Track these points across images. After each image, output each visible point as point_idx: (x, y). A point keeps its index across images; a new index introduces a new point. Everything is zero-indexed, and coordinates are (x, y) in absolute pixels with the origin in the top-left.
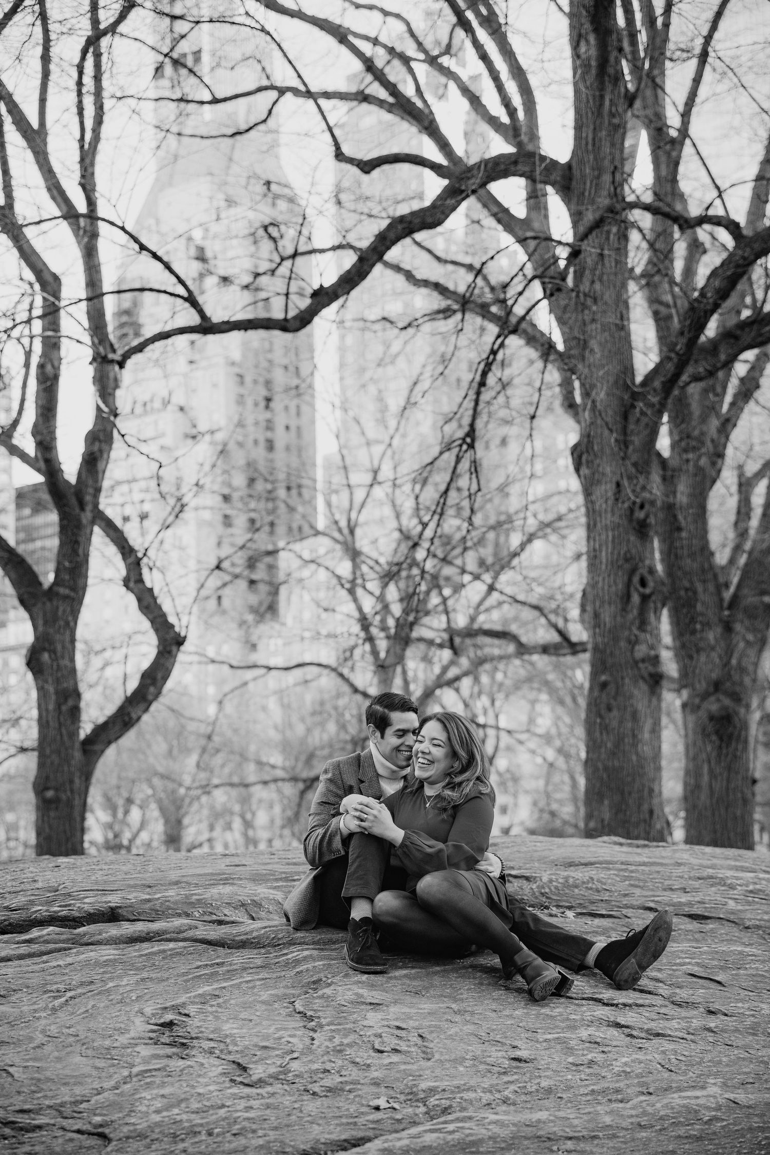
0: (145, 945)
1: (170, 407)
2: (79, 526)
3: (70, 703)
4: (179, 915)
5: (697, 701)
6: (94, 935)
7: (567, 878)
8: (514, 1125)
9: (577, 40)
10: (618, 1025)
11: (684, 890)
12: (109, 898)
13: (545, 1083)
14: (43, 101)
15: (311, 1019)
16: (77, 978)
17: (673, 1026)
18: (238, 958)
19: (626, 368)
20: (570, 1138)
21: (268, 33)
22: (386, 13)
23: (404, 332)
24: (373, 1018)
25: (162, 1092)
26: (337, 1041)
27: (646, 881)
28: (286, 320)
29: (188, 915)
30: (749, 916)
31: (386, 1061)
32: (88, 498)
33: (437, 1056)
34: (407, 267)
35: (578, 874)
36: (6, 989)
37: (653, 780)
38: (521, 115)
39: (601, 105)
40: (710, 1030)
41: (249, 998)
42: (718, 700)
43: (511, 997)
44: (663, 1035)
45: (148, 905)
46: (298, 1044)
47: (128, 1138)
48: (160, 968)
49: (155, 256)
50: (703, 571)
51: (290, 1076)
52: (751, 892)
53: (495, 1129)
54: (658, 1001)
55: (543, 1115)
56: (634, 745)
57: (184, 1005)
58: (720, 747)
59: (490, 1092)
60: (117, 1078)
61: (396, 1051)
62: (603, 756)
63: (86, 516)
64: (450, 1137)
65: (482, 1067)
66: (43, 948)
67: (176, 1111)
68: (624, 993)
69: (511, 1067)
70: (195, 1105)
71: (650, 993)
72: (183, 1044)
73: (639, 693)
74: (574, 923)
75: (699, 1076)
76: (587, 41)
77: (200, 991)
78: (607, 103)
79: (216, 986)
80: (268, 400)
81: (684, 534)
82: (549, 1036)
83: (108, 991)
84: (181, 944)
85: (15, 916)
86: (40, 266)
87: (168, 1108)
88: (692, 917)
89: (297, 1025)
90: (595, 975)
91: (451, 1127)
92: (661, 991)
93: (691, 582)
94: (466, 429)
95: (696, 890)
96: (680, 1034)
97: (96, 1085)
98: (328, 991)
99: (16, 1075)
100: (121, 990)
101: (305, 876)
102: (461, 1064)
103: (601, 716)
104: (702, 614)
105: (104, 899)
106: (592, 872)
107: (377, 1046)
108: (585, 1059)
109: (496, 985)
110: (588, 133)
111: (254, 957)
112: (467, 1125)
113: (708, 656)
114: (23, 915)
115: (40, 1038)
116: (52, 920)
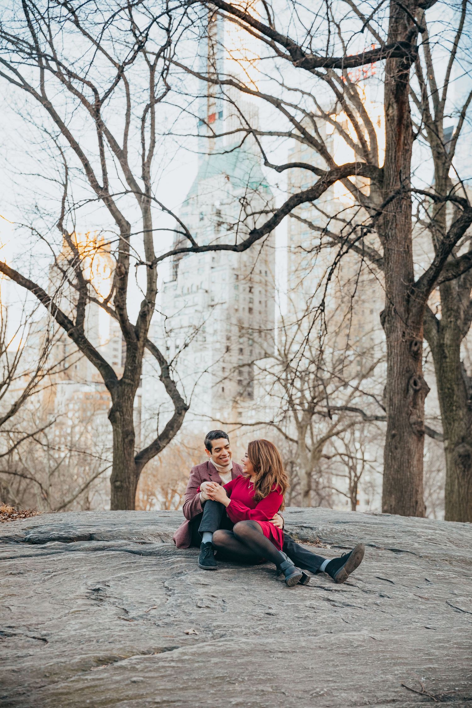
0: (99, 552)
1: (200, 291)
2: (136, 349)
3: (129, 438)
4: (125, 539)
5: (453, 446)
6: (76, 546)
7: (332, 529)
8: (254, 644)
9: (388, 106)
10: (329, 600)
11: (394, 537)
12: (90, 529)
13: (278, 626)
14: (126, 135)
15: (170, 590)
16: (60, 566)
17: (358, 602)
18: (144, 560)
19: (409, 273)
20: (281, 652)
21: (233, 103)
22: (303, 93)
23: (309, 254)
24: (201, 591)
25: (81, 621)
26: (179, 601)
27: (374, 532)
28: (236, 246)
29: (129, 539)
30: (423, 551)
31: (200, 612)
32: (141, 334)
33: (228, 611)
34: (309, 220)
35: (339, 527)
36: (24, 570)
37: (419, 486)
38: (368, 143)
39: (399, 139)
40: (377, 604)
41: (143, 579)
42: (464, 447)
43: (277, 584)
44: (350, 606)
45: (109, 534)
46: (158, 601)
47: (56, 641)
48: (104, 563)
49: (170, 212)
50: (458, 379)
51: (149, 617)
52: (429, 539)
53: (243, 646)
54: (355, 589)
55: (270, 640)
56: (409, 467)
57: (109, 581)
58: (464, 471)
59: (249, 628)
60: (62, 613)
61: (208, 607)
62: (392, 472)
63: (140, 344)
64: (218, 649)
65: (249, 617)
66: (49, 552)
67: (85, 630)
68: (338, 585)
69: (264, 617)
70: (95, 628)
71: (352, 585)
72: (101, 600)
73: (412, 441)
74: (329, 551)
75: (360, 626)
76: (393, 107)
77: (119, 575)
78: (402, 138)
79: (128, 573)
80: (251, 288)
81: (448, 360)
82: (289, 604)
83: (74, 573)
84: (118, 552)
85: (42, 536)
86: (120, 217)
87: (80, 629)
88: (393, 550)
89: (161, 593)
90: (326, 575)
91: (220, 644)
92: (358, 585)
93: (451, 385)
94: (321, 302)
95: (400, 537)
96: (359, 606)
97: (51, 617)
98: (183, 578)
99: (13, 610)
100: (80, 573)
101: (184, 522)
102: (239, 615)
103: (392, 452)
104: (457, 402)
105: (88, 529)
106: (346, 527)
107: (199, 605)
108: (304, 615)
109: (272, 579)
110: (392, 153)
111: (153, 560)
112: (229, 643)
113: (459, 423)
114: (46, 536)
115: (31, 593)
116: (59, 539)
